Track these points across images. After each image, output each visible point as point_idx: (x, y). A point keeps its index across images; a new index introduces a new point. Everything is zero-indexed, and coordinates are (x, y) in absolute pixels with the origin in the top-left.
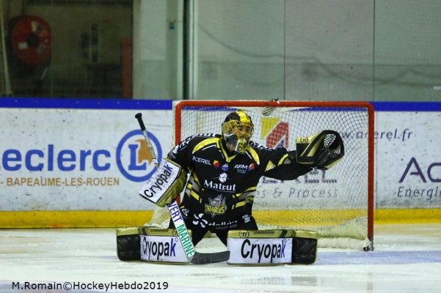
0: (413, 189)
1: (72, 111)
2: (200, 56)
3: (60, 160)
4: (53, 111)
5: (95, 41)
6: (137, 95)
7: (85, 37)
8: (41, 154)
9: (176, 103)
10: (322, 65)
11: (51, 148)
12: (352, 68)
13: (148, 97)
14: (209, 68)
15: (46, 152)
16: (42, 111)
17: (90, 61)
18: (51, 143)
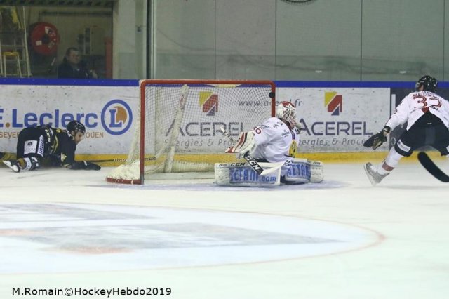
0: (302, 140)
1: (71, 87)
2: (158, 50)
3: (63, 120)
4: (58, 87)
5: (88, 40)
6: (115, 76)
7: (81, 37)
8: (50, 116)
9: (141, 81)
10: (241, 56)
11: (57, 112)
12: (261, 58)
13: (123, 78)
14: (164, 58)
15: (54, 115)
16: (51, 87)
17: (84, 53)
18: (57, 109)
